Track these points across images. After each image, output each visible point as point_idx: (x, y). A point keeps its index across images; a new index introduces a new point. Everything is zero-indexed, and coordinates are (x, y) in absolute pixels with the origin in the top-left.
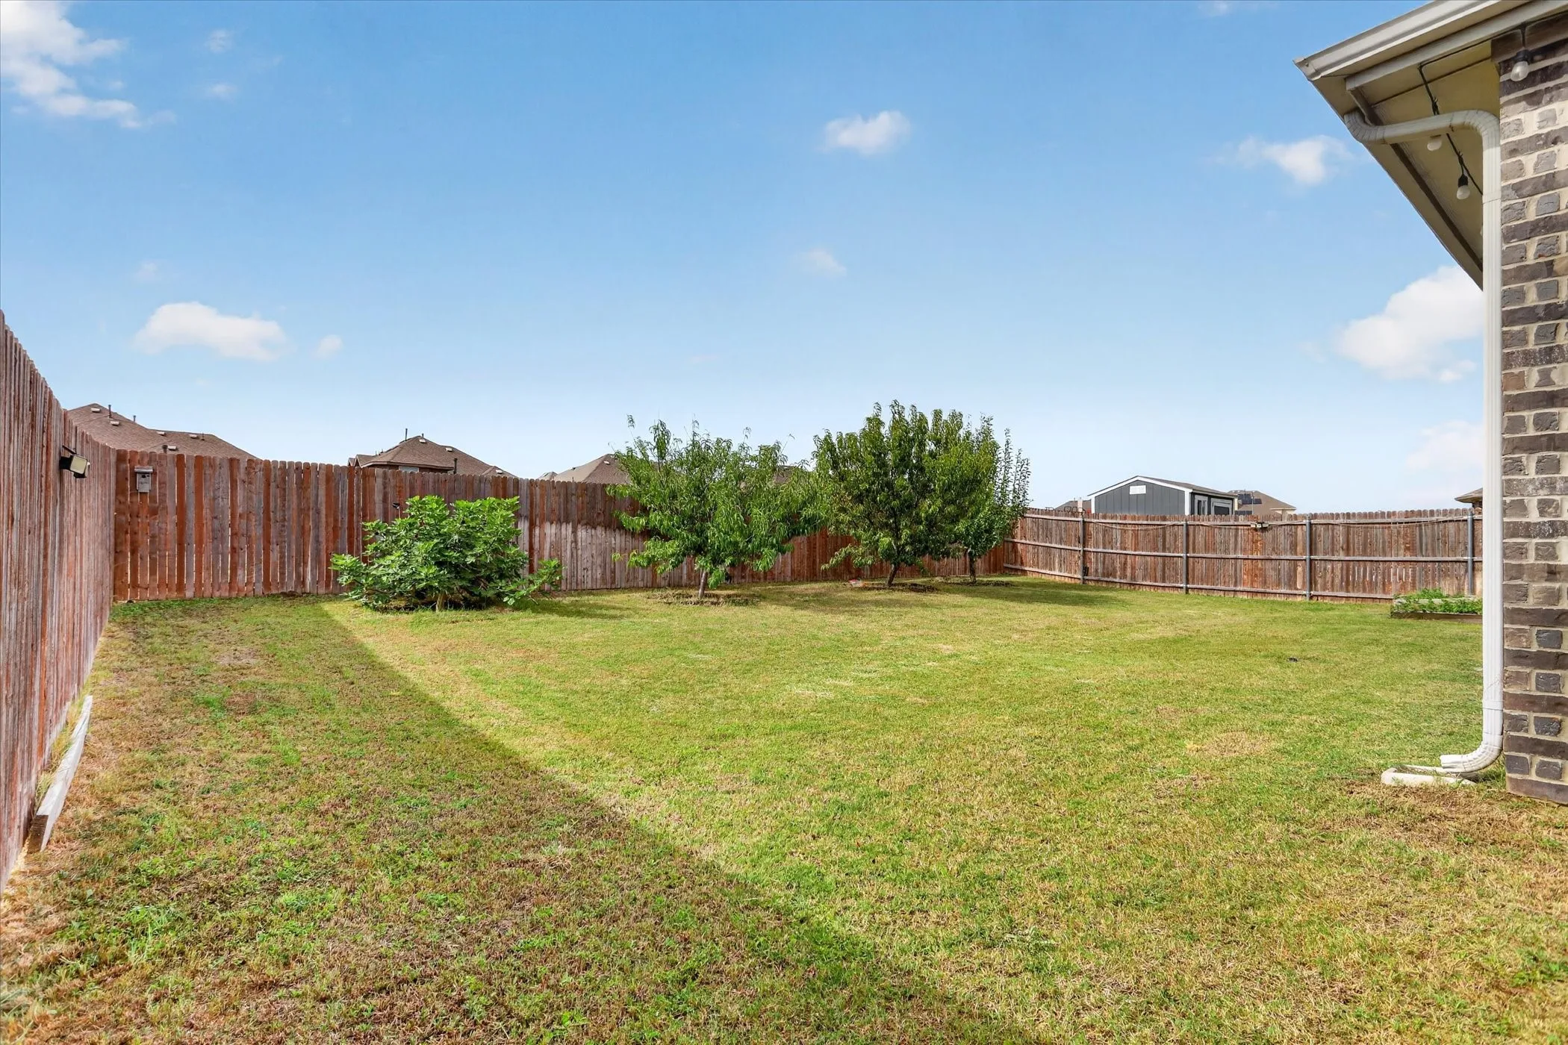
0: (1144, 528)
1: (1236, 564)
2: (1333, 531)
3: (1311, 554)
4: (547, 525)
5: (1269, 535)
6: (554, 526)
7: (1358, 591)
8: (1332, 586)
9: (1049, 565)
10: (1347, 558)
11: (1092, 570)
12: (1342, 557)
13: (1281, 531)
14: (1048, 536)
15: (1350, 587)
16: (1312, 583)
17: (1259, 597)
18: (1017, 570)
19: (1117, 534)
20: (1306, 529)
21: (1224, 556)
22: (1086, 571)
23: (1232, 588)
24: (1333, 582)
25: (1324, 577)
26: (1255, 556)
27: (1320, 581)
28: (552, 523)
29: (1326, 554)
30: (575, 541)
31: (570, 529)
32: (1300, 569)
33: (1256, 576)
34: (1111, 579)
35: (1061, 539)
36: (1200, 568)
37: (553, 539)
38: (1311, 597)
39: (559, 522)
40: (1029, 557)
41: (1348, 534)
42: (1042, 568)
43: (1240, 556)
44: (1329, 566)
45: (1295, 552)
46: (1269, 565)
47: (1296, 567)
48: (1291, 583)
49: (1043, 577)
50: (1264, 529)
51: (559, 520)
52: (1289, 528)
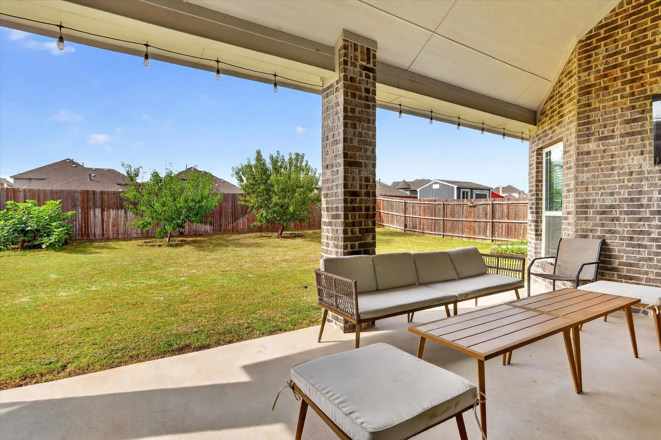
0: (428, 205)
1: (463, 223)
2: (502, 207)
3: (493, 219)
4: (111, 210)
5: (476, 209)
6: (114, 211)
7: (512, 238)
8: (502, 235)
9: (392, 223)
10: (508, 221)
11: (408, 225)
12: (506, 221)
13: (481, 207)
14: (392, 209)
15: (509, 237)
16: (493, 234)
17: (472, 240)
18: (381, 225)
19: (417, 209)
20: (491, 205)
21: (458, 219)
22: (406, 226)
23: (461, 235)
24: (502, 233)
25: (498, 231)
26: (470, 220)
27: (497, 233)
28: (113, 209)
29: (499, 219)
30: (126, 217)
31: (123, 212)
32: (488, 227)
33: (471, 229)
34: (415, 230)
35: (397, 210)
36: (449, 225)
37: (114, 216)
38: (493, 241)
39: (117, 209)
40: (385, 219)
41: (509, 209)
42: (390, 224)
43: (464, 219)
44: (500, 226)
45: (486, 218)
46: (476, 224)
47: (487, 226)
48: (485, 233)
49: (391, 228)
50: (474, 206)
51: (117, 208)
52: (484, 205)
